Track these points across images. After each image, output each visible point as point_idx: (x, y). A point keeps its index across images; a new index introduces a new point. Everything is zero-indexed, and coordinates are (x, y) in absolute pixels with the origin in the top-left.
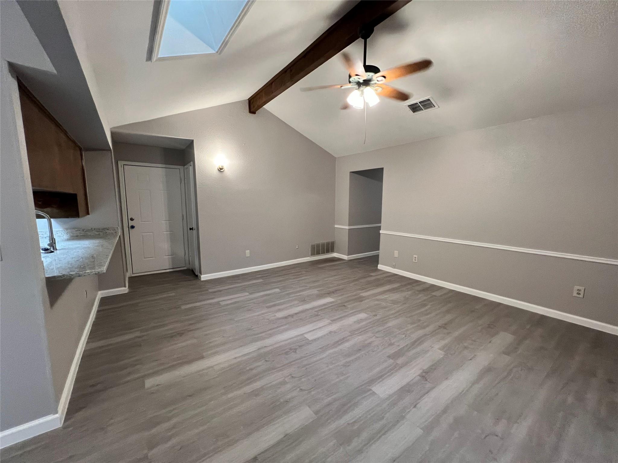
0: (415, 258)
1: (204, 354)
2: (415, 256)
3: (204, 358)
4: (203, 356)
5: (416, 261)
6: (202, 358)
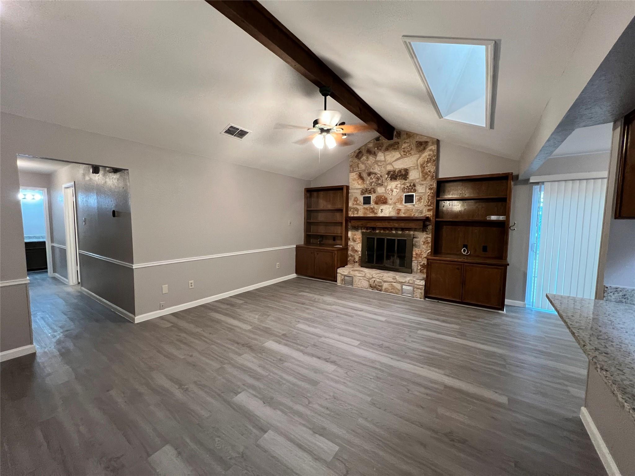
0: (191, 283)
1: (442, 388)
3: (445, 385)
4: (445, 387)
5: (193, 287)
6: (446, 386)
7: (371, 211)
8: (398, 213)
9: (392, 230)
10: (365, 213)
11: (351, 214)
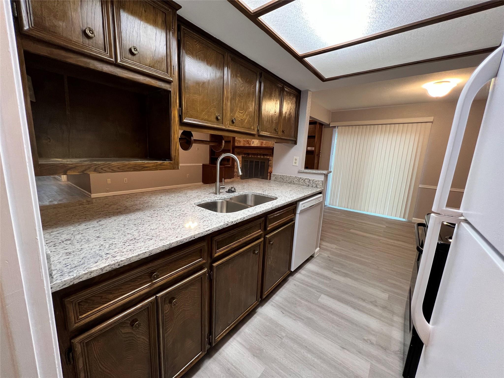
0: (126, 180)
2: (125, 179)
5: (127, 182)
7: (247, 142)
8: (262, 144)
9: (258, 155)
10: (244, 144)
11: (236, 144)
